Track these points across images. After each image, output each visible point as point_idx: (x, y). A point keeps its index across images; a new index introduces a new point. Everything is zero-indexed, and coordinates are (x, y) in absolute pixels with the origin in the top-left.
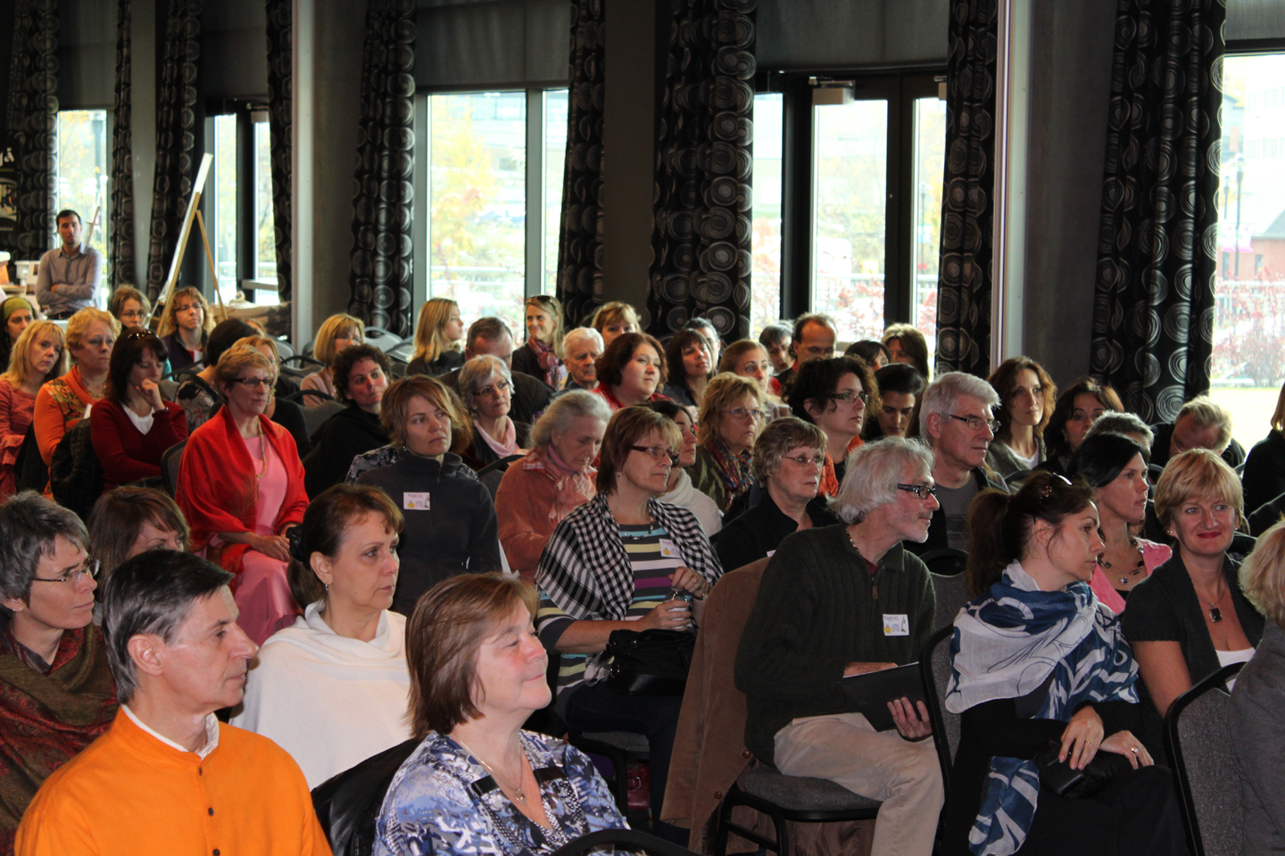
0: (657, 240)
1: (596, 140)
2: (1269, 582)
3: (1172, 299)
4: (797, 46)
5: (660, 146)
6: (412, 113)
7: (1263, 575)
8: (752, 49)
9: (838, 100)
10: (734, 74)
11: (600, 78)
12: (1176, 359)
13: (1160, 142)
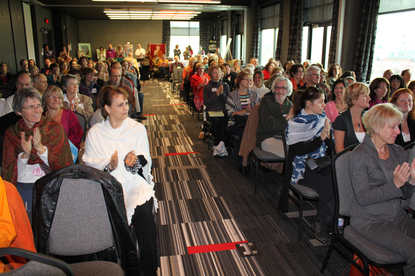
0: (289, 50)
1: (281, 35)
2: (370, 120)
3: (366, 57)
4: (311, 19)
5: (290, 35)
6: (259, 33)
7: (369, 118)
8: (303, 20)
9: (316, 27)
10: (300, 24)
11: (282, 26)
12: (366, 68)
13: (366, 30)
